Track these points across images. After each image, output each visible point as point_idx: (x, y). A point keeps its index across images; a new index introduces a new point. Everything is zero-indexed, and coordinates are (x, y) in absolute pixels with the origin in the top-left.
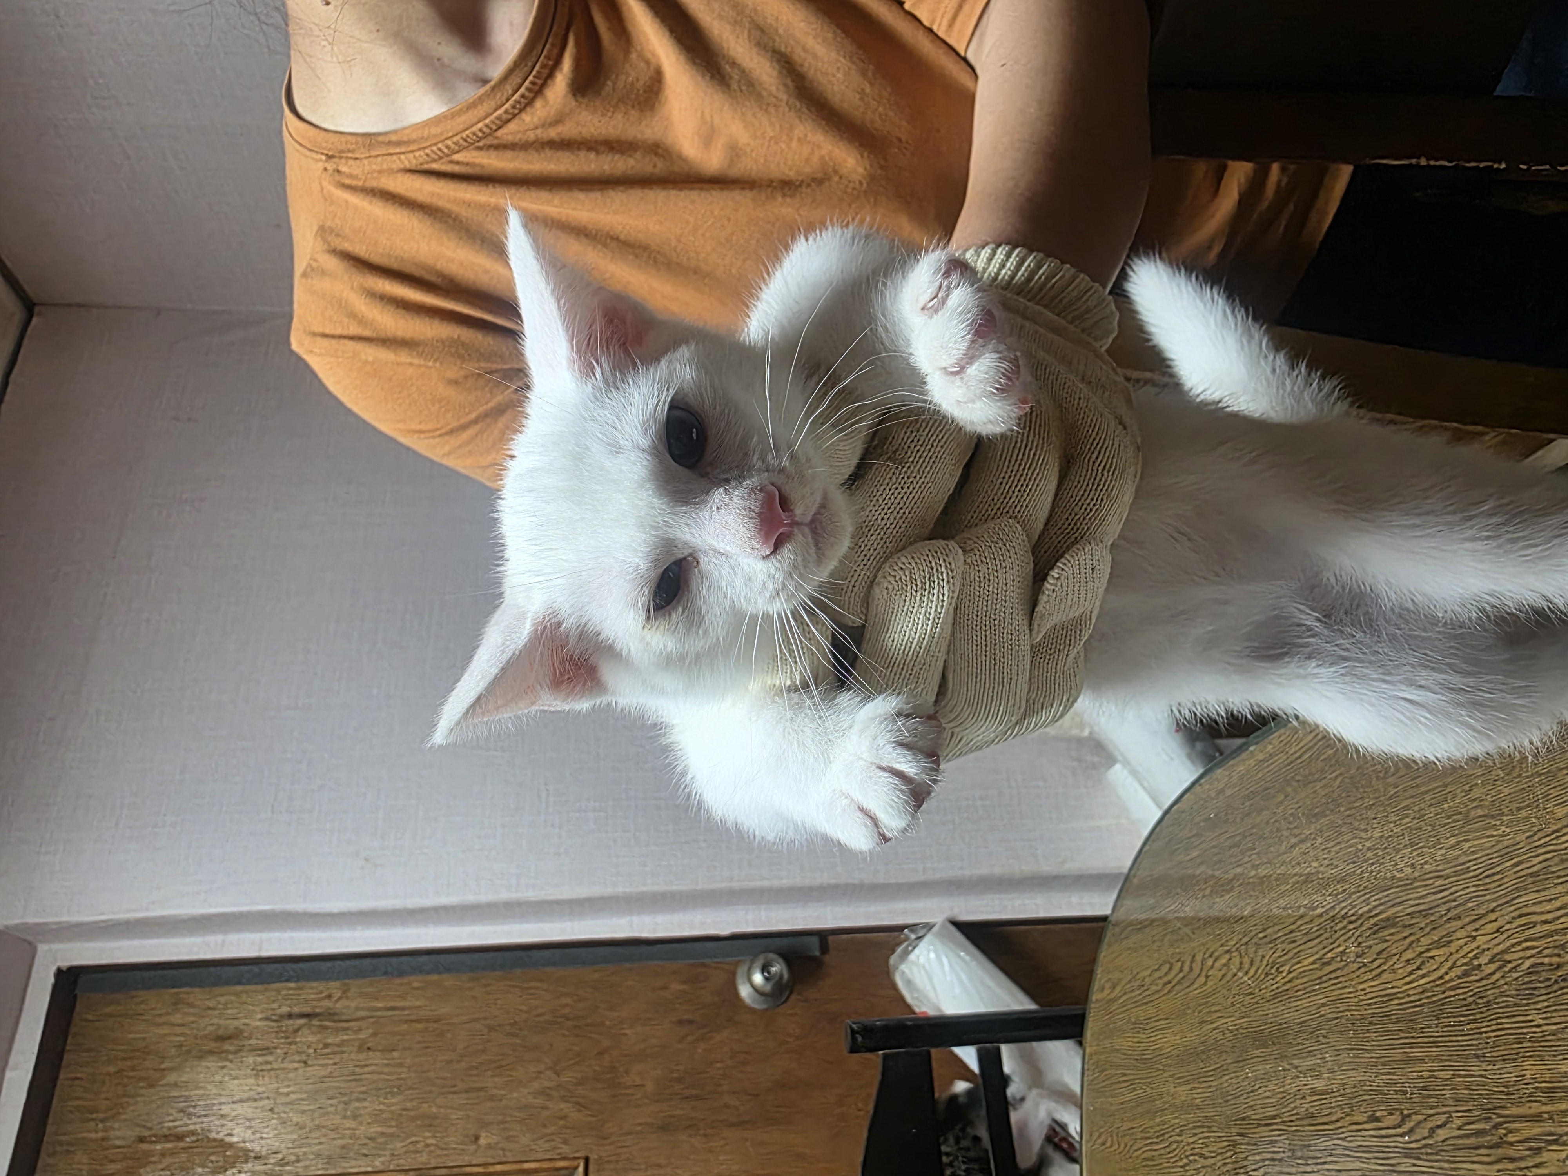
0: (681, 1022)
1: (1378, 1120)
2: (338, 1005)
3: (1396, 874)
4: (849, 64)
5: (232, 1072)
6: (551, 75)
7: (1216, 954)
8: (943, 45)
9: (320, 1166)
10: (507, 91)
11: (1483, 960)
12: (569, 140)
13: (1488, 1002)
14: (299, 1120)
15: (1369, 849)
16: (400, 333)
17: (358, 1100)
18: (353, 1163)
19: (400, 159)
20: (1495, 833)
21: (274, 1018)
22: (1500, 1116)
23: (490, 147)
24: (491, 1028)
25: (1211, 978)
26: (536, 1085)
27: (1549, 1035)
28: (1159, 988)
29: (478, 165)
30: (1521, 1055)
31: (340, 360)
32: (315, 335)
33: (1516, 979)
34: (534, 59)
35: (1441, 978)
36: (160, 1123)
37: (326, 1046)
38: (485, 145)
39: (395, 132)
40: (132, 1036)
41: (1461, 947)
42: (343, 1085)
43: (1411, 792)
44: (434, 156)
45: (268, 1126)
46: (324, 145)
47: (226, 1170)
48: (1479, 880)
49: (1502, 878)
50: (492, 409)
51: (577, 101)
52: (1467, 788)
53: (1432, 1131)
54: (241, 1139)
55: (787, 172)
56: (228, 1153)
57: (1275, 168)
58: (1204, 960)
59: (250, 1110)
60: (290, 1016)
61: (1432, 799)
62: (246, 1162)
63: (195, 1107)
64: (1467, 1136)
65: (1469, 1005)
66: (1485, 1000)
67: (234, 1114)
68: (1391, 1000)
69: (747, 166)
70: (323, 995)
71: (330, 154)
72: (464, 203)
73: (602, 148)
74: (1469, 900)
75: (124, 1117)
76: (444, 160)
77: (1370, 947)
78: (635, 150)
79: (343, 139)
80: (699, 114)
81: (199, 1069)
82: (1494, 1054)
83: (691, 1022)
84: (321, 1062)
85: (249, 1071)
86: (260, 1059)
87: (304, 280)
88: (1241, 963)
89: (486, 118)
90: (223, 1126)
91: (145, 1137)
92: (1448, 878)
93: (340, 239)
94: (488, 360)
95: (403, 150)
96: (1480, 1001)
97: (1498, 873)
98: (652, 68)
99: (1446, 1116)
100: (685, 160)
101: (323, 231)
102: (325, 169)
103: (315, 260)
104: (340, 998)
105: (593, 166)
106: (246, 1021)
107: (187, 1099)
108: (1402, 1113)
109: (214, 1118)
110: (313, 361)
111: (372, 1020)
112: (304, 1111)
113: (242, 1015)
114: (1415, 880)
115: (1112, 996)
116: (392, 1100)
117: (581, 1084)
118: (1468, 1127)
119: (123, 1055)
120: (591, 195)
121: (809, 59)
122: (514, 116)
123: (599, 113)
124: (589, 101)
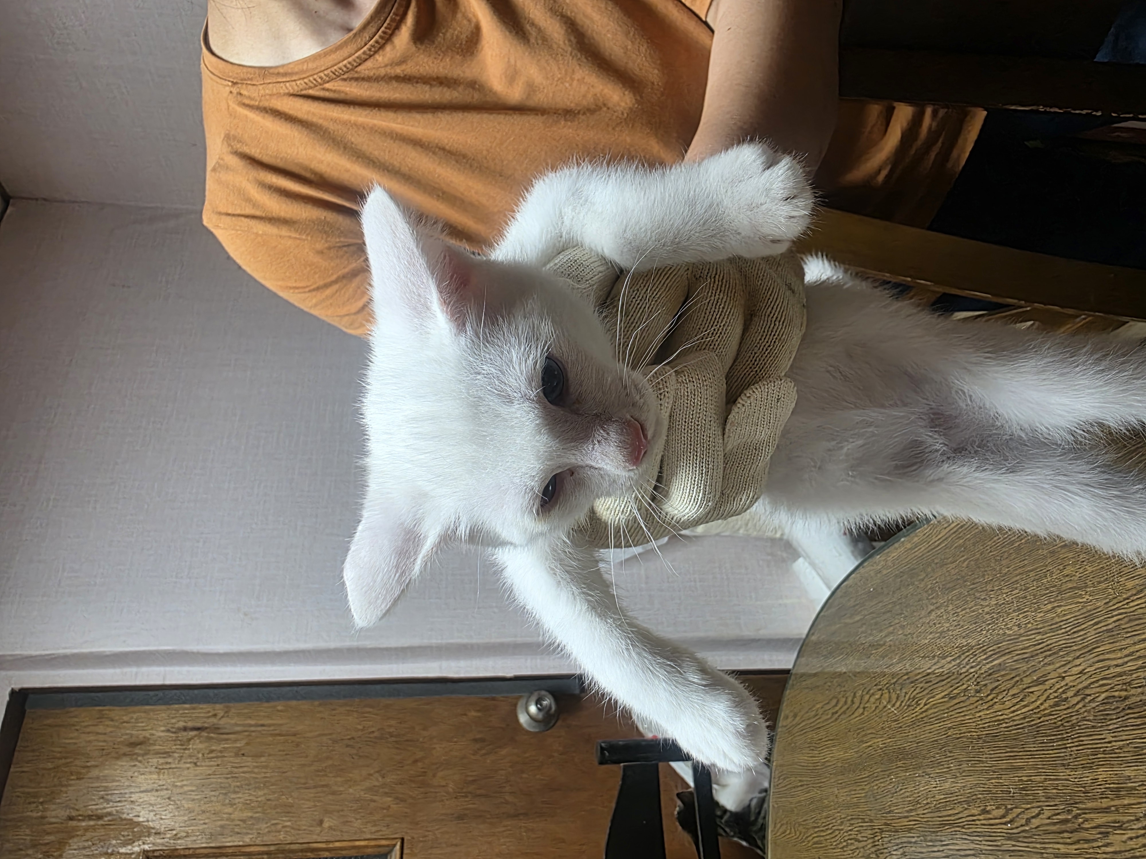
0: (476, 740)
1: (988, 812)
2: (221, 722)
3: (1007, 631)
4: (617, 27)
5: (141, 770)
6: (398, 27)
7: (872, 691)
8: (689, 12)
9: (204, 840)
10: (365, 37)
11: (1070, 694)
12: (410, 77)
13: (1072, 725)
14: (190, 806)
15: (987, 613)
16: (283, 214)
17: (234, 792)
18: (229, 839)
19: (285, 85)
20: (1081, 600)
21: (174, 730)
22: (1079, 809)
23: (351, 79)
24: (335, 741)
25: (866, 709)
26: (367, 784)
27: (1117, 749)
28: (828, 717)
29: (343, 92)
30: (1095, 764)
31: (239, 233)
32: (220, 214)
33: (1094, 708)
34: (385, 15)
35: (1038, 707)
36: (85, 806)
37: (212, 751)
38: (348, 78)
39: (283, 66)
40: (66, 741)
41: (1053, 685)
42: (223, 781)
44: (310, 84)
45: (166, 810)
46: (231, 74)
47: (134, 842)
48: (1069, 635)
49: (1085, 634)
50: (348, 273)
51: (416, 47)
52: (1061, 567)
53: (1028, 821)
54: (145, 819)
55: (568, 104)
56: (136, 830)
57: (929, 111)
58: (862, 696)
59: (153, 798)
60: (185, 729)
61: (1036, 575)
62: (149, 836)
63: (113, 794)
64: (1055, 824)
65: (1059, 727)
66: (1070, 724)
67: (141, 800)
68: (1001, 724)
69: (540, 99)
70: (210, 714)
71: (235, 81)
72: (332, 120)
73: (435, 83)
74: (1060, 650)
75: (58, 801)
76: (318, 88)
77: (985, 685)
78: (458, 85)
79: (245, 70)
80: (507, 60)
81: (116, 767)
82: (1076, 763)
83: (482, 740)
84: (207, 763)
85: (153, 769)
86: (161, 761)
87: (213, 174)
88: (890, 697)
89: (349, 57)
90: (132, 809)
91: (73, 817)
92: (1046, 634)
93: (241, 144)
94: (346, 236)
95: (288, 79)
96: (1066, 724)
97: (1083, 630)
98: (473, 25)
99: (1039, 809)
100: (495, 93)
101: (228, 138)
102: (231, 92)
103: (222, 159)
104: (222, 717)
105: (427, 96)
106: (152, 732)
107: (106, 789)
108: (1006, 807)
109: (126, 803)
110: (219, 233)
111: (246, 733)
112: (194, 800)
113: (149, 728)
114: (1021, 635)
115: (794, 723)
116: (260, 793)
117: (400, 784)
118: (1054, 817)
119: (58, 755)
120: (425, 116)
121: (588, 22)
122: (371, 56)
123: (432, 56)
124: (426, 47)
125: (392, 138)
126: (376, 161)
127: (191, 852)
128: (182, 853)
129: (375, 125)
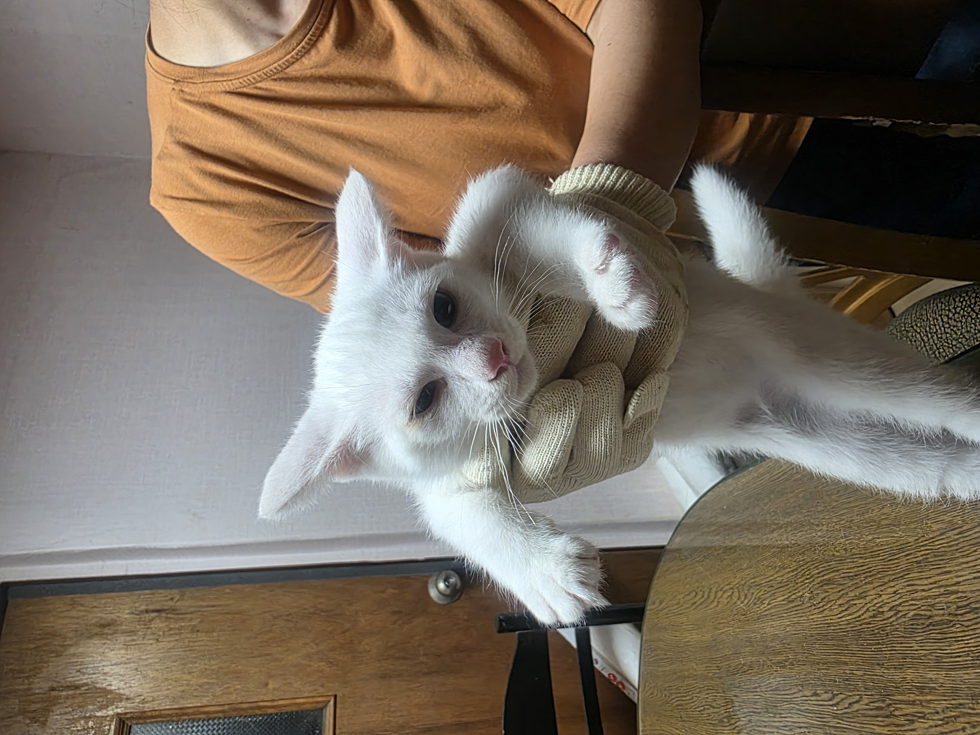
0: (394, 613)
1: (817, 695)
2: (178, 604)
3: (835, 553)
4: (513, 36)
5: (110, 646)
6: (321, 35)
7: (724, 589)
8: (572, 26)
9: (168, 703)
10: (293, 44)
11: (885, 609)
12: (333, 77)
13: (887, 633)
14: (155, 675)
15: (820, 536)
16: (222, 198)
17: (192, 663)
18: (189, 701)
19: (223, 84)
20: (896, 535)
21: (137, 613)
22: (890, 700)
23: (281, 79)
24: (275, 618)
25: (721, 603)
26: (303, 652)
27: (923, 656)
28: (689, 606)
29: (273, 90)
30: (905, 666)
31: (183, 214)
32: (165, 196)
33: (904, 622)
34: (310, 24)
35: (859, 617)
36: (64, 679)
37: (171, 629)
38: (277, 78)
39: (219, 67)
40: (45, 625)
41: (873, 600)
42: (181, 653)
43: (846, 506)
44: (245, 83)
45: (134, 679)
46: (173, 73)
47: (108, 707)
48: (885, 562)
49: (899, 562)
50: (282, 248)
51: (338, 52)
52: (880, 506)
53: (850, 705)
54: (116, 688)
55: (472, 102)
56: (109, 696)
58: (716, 592)
59: (122, 670)
60: (147, 611)
61: (859, 511)
62: (121, 701)
63: (87, 668)
64: (871, 709)
65: (876, 634)
66: (885, 632)
67: (112, 672)
68: (830, 626)
69: (448, 97)
70: (168, 598)
71: (177, 79)
72: (264, 115)
73: (354, 83)
74: (878, 573)
75: (41, 675)
76: (252, 86)
77: (818, 594)
78: (375, 85)
79: (186, 70)
80: (417, 64)
81: (89, 645)
82: (889, 664)
83: (400, 612)
84: (167, 639)
85: (121, 646)
86: (128, 638)
87: (159, 161)
88: (739, 596)
89: (279, 60)
90: (105, 679)
91: (55, 688)
92: (867, 559)
93: (182, 135)
94: (279, 216)
95: (225, 79)
96: (881, 632)
97: (896, 559)
98: (387, 32)
99: (860, 697)
100: (407, 92)
101: (171, 129)
102: (174, 89)
103: (166, 148)
104: (179, 600)
105: (348, 94)
106: (118, 614)
107: (82, 663)
108: (833, 693)
109: (99, 675)
111: (199, 613)
112: (158, 670)
113: (116, 611)
114: (847, 558)
115: (660, 608)
116: (213, 662)
117: (332, 651)
118: (871, 704)
119: (39, 637)
120: (347, 113)
121: (487, 32)
122: (298, 60)
123: (352, 60)
124: (346, 52)
125: (318, 131)
126: (303, 151)
127: (157, 713)
128: (150, 714)
129: (302, 120)
